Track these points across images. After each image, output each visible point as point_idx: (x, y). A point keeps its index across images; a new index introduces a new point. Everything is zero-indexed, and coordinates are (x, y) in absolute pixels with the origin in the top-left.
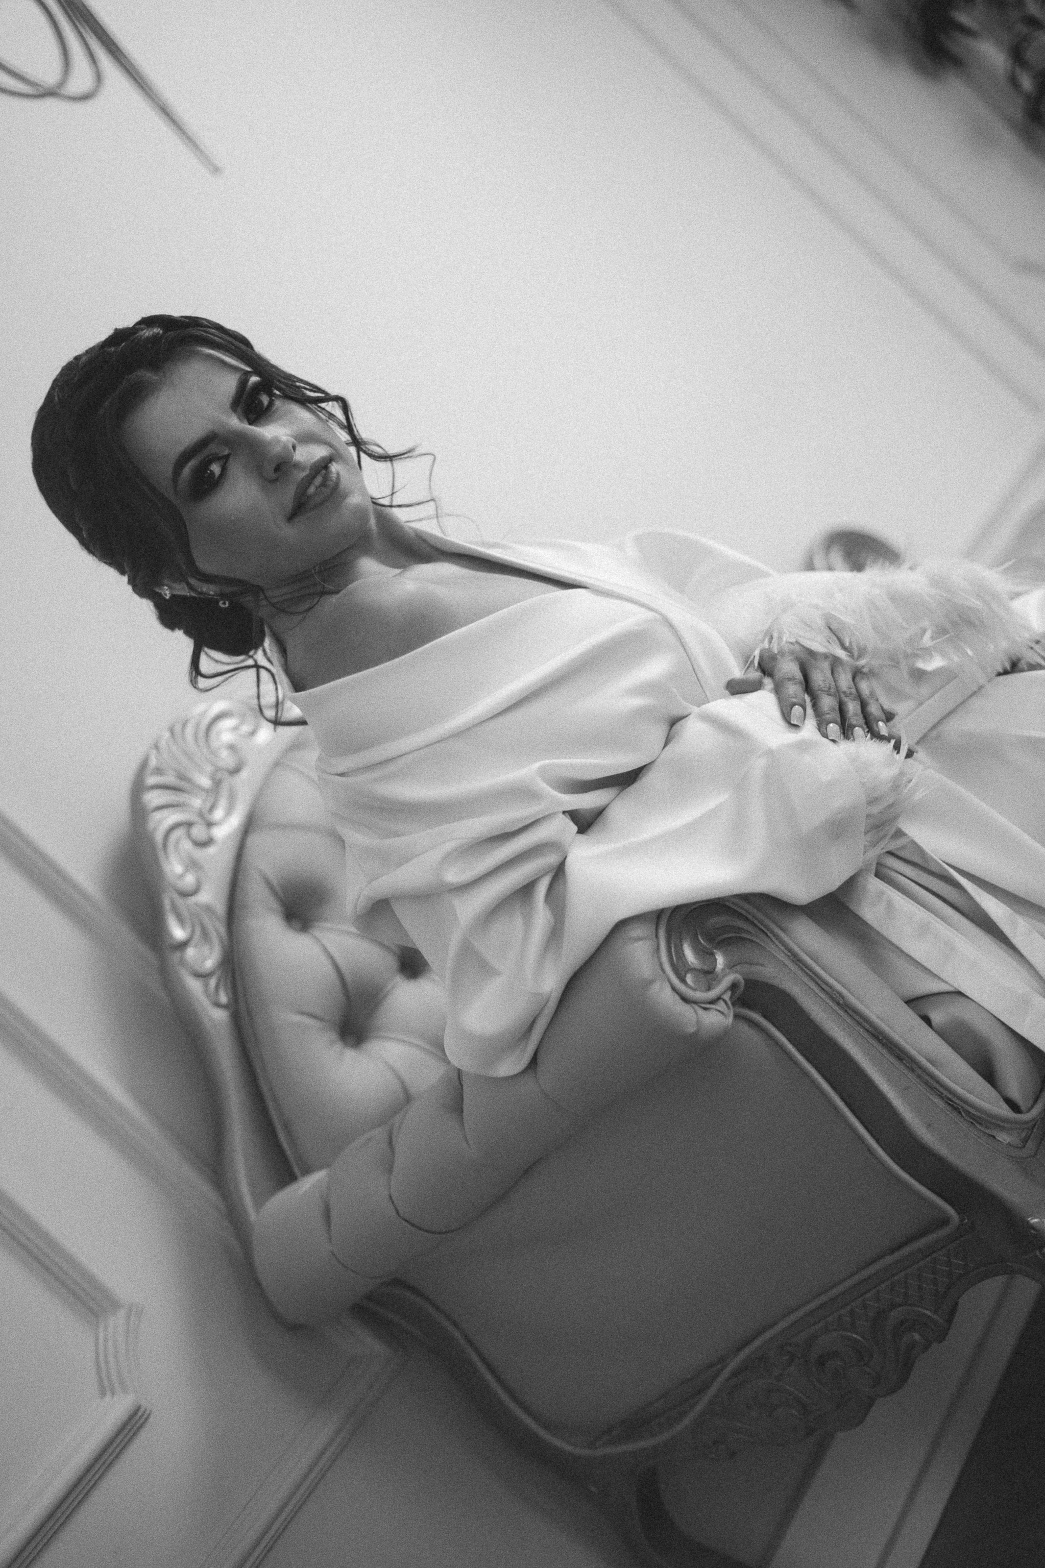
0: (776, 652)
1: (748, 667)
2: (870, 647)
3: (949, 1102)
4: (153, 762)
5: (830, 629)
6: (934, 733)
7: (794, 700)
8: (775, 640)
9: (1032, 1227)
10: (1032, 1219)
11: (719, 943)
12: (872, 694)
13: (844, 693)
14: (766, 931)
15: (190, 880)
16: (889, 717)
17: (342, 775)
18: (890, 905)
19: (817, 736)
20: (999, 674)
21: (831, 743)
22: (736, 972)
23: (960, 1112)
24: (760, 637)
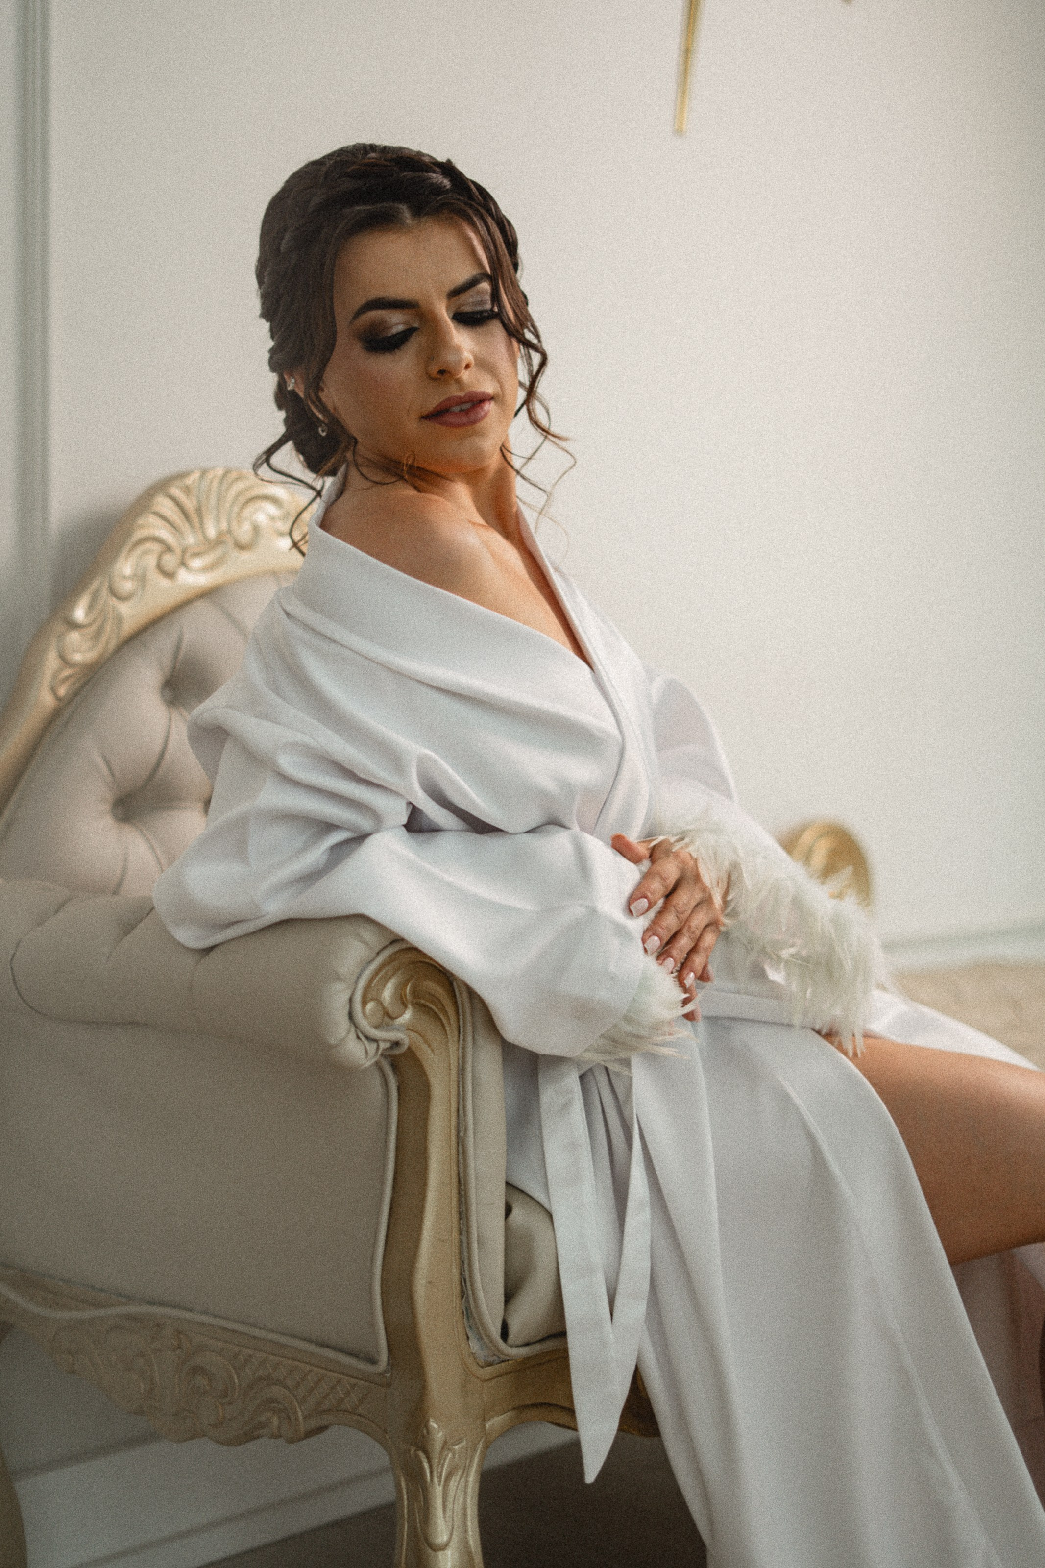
0: (673, 850)
1: (643, 842)
2: (742, 917)
3: (463, 1281)
4: (189, 481)
5: (729, 876)
6: (727, 1023)
7: (649, 894)
8: (682, 844)
9: (427, 1426)
10: (433, 1422)
11: (417, 1004)
12: (709, 949)
13: (690, 927)
14: (461, 1031)
15: (127, 586)
16: (703, 977)
17: (288, 614)
18: (567, 1106)
19: (638, 936)
20: (813, 1030)
21: (642, 951)
22: (409, 1036)
23: (462, 1297)
24: (675, 831)
